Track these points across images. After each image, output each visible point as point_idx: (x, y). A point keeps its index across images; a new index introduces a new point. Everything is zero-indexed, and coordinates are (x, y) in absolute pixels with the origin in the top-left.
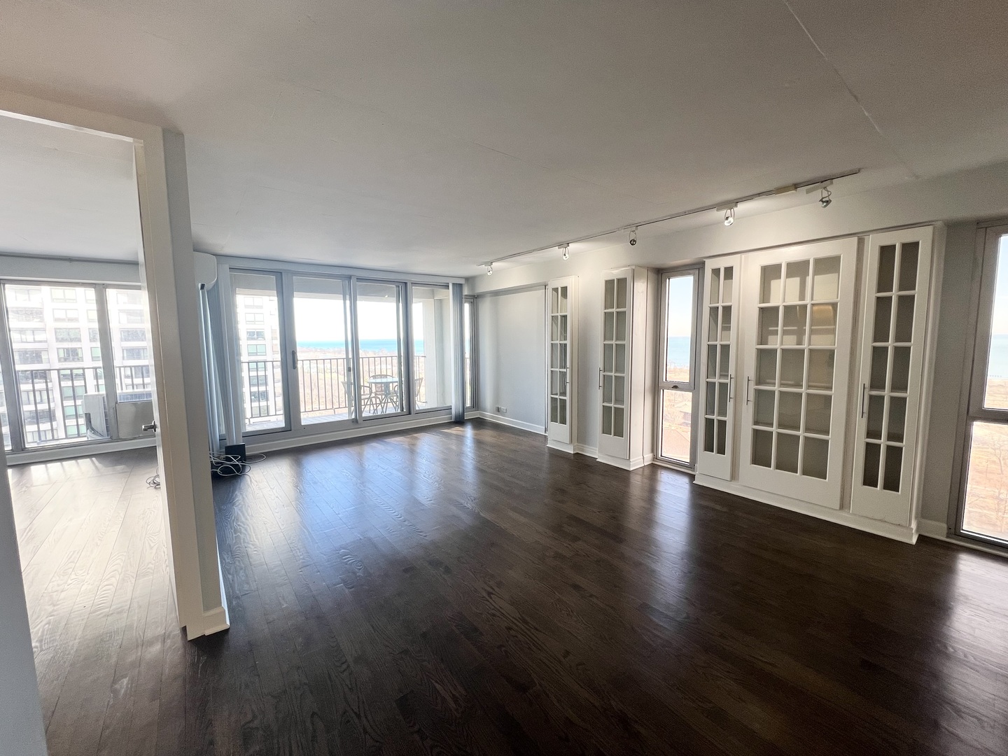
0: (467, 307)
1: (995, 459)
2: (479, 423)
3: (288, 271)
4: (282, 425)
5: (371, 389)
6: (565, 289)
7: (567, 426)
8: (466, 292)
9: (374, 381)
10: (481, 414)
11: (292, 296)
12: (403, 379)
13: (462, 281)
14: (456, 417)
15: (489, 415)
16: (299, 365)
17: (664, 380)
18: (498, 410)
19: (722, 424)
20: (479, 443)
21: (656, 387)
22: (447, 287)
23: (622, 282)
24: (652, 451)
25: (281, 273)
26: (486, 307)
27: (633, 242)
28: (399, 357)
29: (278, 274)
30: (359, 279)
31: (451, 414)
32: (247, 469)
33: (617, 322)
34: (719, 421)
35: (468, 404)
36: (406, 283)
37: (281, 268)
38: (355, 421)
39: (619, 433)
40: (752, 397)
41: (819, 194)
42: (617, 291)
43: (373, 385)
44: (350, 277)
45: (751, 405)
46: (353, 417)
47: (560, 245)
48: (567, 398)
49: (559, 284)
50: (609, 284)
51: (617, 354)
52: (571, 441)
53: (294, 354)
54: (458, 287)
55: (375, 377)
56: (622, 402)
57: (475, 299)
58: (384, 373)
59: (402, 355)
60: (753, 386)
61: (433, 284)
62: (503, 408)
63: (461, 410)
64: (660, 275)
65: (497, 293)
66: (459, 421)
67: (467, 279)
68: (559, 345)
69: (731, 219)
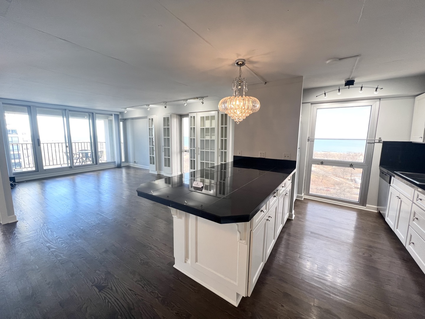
0: (121, 123)
1: (317, 177)
2: (128, 167)
3: (34, 106)
4: (34, 169)
5: (79, 155)
6: (152, 119)
7: (155, 165)
8: (120, 117)
9: (81, 152)
10: (129, 164)
11: (37, 115)
12: (93, 151)
13: (118, 113)
14: (118, 165)
15: (132, 164)
16: (42, 145)
17: (183, 149)
18: (135, 162)
19: (194, 161)
20: (128, 174)
21: (181, 151)
22: (112, 115)
23: (168, 118)
24: (181, 172)
25: (30, 106)
26: (129, 124)
27: (165, 107)
28: (91, 143)
29: (29, 107)
30: (70, 110)
31: (115, 164)
32: (17, 186)
33: (167, 131)
34: (194, 160)
35: (123, 160)
36: (93, 113)
37: (31, 104)
38: (71, 167)
39: (169, 166)
40: (200, 153)
41: (201, 101)
42: (167, 120)
43: (81, 154)
44: (65, 110)
45: (200, 155)
46: (70, 165)
47: (147, 105)
48: (154, 156)
49: (151, 117)
50: (164, 119)
51: (168, 141)
52: (156, 170)
53: (39, 140)
54: (117, 116)
55: (82, 150)
56: (169, 156)
57: (125, 120)
58: (86, 149)
59: (92, 142)
60: (200, 150)
61: (106, 114)
62: (137, 161)
63: (120, 163)
64: (181, 117)
65: (133, 119)
66: (119, 167)
67: (120, 113)
68: (151, 138)
69: (186, 104)
